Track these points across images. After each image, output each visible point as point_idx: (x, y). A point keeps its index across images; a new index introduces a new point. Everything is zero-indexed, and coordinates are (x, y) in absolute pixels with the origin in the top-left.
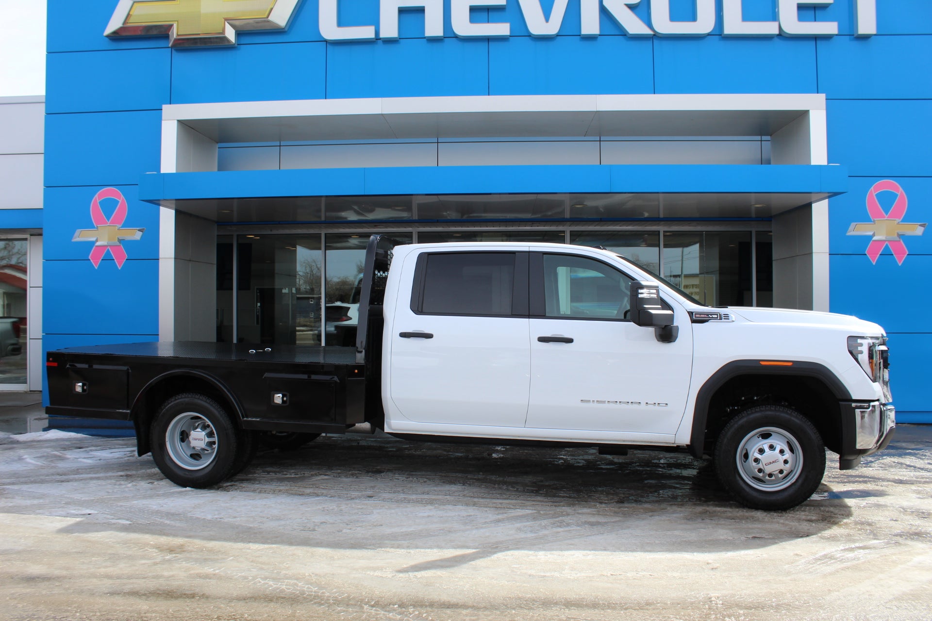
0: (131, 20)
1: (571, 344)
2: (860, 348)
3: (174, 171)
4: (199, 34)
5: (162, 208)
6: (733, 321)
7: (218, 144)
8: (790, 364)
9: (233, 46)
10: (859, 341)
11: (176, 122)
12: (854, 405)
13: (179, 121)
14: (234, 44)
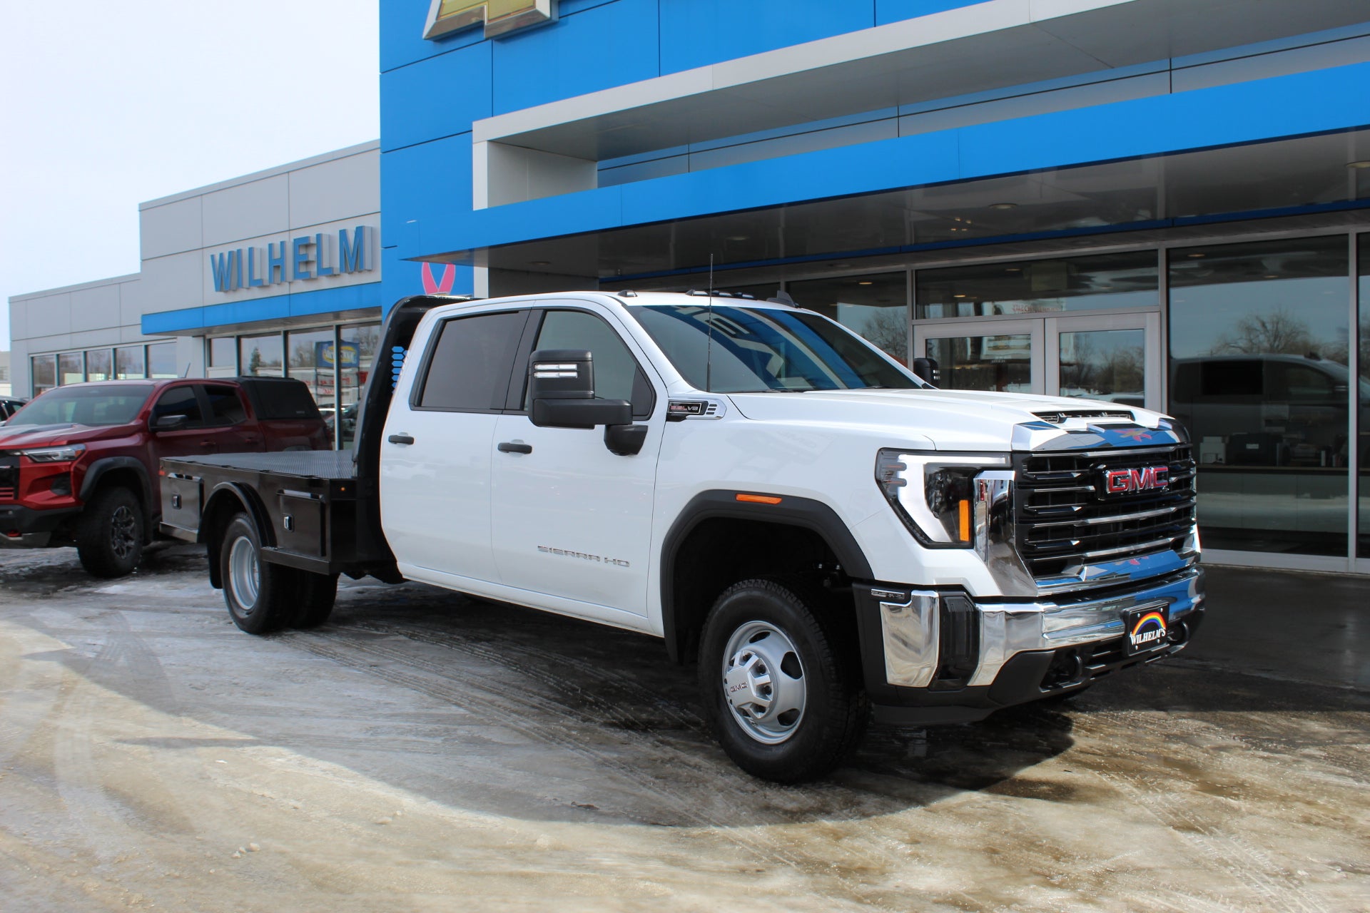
0: (444, 11)
1: (529, 455)
2: (902, 475)
3: (486, 207)
4: (509, 14)
5: (475, 268)
6: (719, 418)
7: (598, 162)
8: (775, 501)
9: (550, 22)
10: (903, 458)
11: (486, 143)
12: (875, 591)
13: (491, 141)
14: (551, 18)
